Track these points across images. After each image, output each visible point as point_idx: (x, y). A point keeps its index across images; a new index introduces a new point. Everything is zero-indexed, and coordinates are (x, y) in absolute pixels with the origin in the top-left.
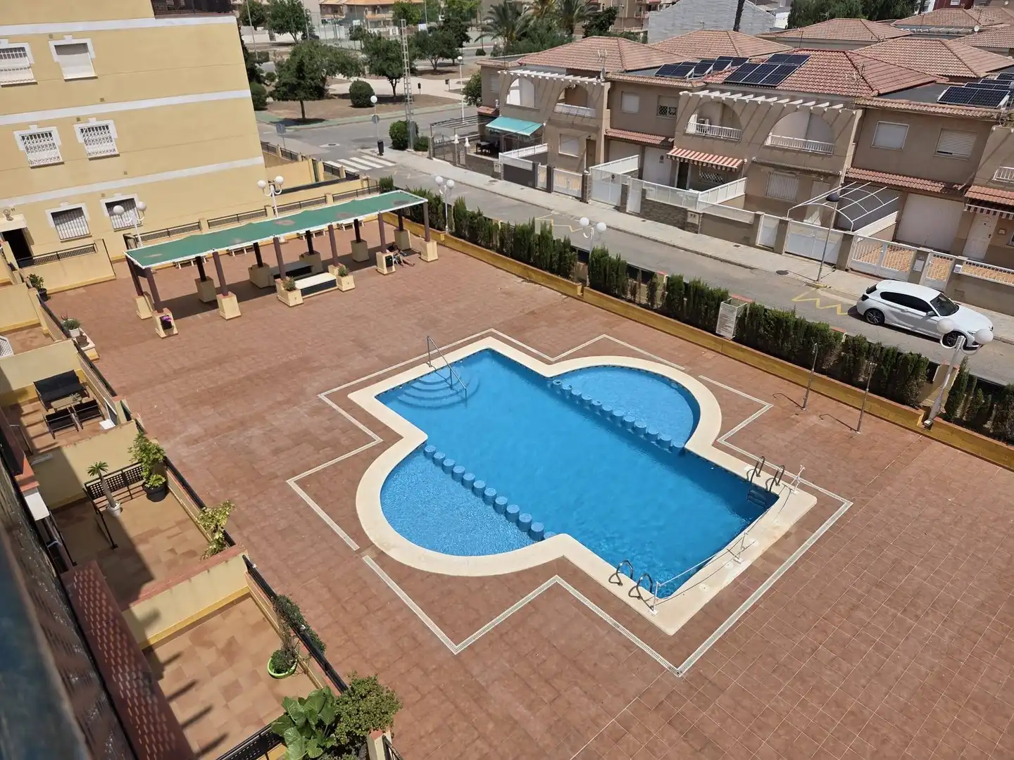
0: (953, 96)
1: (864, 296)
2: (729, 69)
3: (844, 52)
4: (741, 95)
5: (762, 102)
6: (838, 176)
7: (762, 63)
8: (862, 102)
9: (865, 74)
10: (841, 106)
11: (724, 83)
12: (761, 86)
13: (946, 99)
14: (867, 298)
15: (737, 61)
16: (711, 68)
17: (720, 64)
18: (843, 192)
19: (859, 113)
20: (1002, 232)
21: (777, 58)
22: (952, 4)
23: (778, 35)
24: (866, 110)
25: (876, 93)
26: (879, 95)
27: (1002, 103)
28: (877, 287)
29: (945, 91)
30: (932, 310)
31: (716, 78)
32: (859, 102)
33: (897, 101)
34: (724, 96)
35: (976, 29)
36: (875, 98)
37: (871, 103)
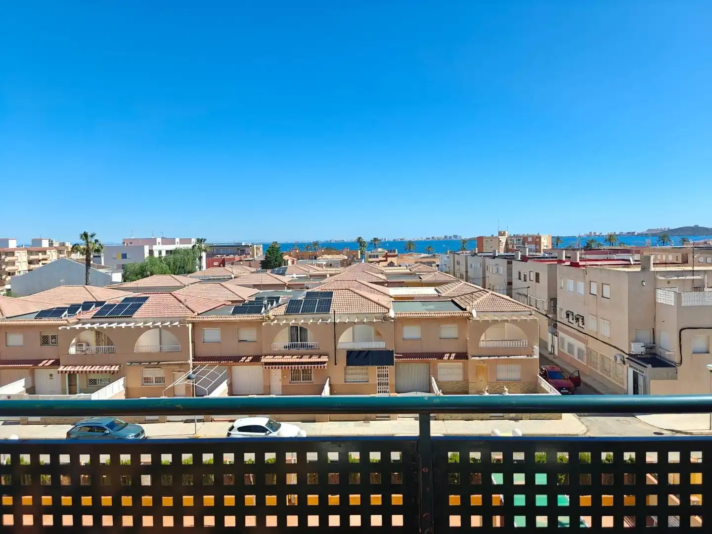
0: (237, 311)
1: (228, 433)
2: (94, 310)
3: (170, 293)
4: (107, 324)
5: (125, 327)
6: (188, 364)
7: (118, 304)
8: (190, 319)
9: (187, 303)
10: (178, 323)
11: (92, 318)
12: (121, 317)
13: (234, 313)
14: (230, 434)
15: (99, 304)
16: (80, 309)
17: (87, 306)
18: (194, 373)
19: (190, 326)
20: (285, 377)
21: (127, 300)
22: (214, 264)
23: (119, 286)
24: (193, 324)
25: (196, 314)
26: (198, 314)
27: (262, 311)
28: (234, 426)
29: (233, 309)
30: (268, 430)
31: (86, 316)
32: (188, 319)
33: (210, 316)
34: (95, 326)
35: (233, 276)
36: (197, 317)
37: (196, 319)
